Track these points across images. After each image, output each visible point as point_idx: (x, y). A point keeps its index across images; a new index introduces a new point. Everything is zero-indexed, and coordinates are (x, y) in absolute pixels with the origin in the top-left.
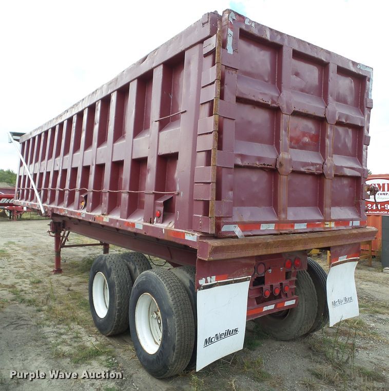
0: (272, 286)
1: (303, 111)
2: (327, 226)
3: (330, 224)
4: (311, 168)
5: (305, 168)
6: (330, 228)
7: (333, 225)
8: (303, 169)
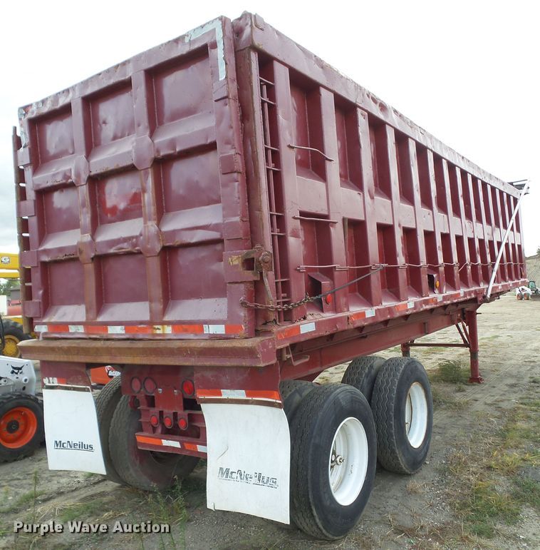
0: (161, 413)
1: (102, 171)
2: (158, 332)
3: (163, 329)
4: (125, 245)
5: (114, 248)
6: (163, 335)
7: (168, 330)
8: (112, 251)
